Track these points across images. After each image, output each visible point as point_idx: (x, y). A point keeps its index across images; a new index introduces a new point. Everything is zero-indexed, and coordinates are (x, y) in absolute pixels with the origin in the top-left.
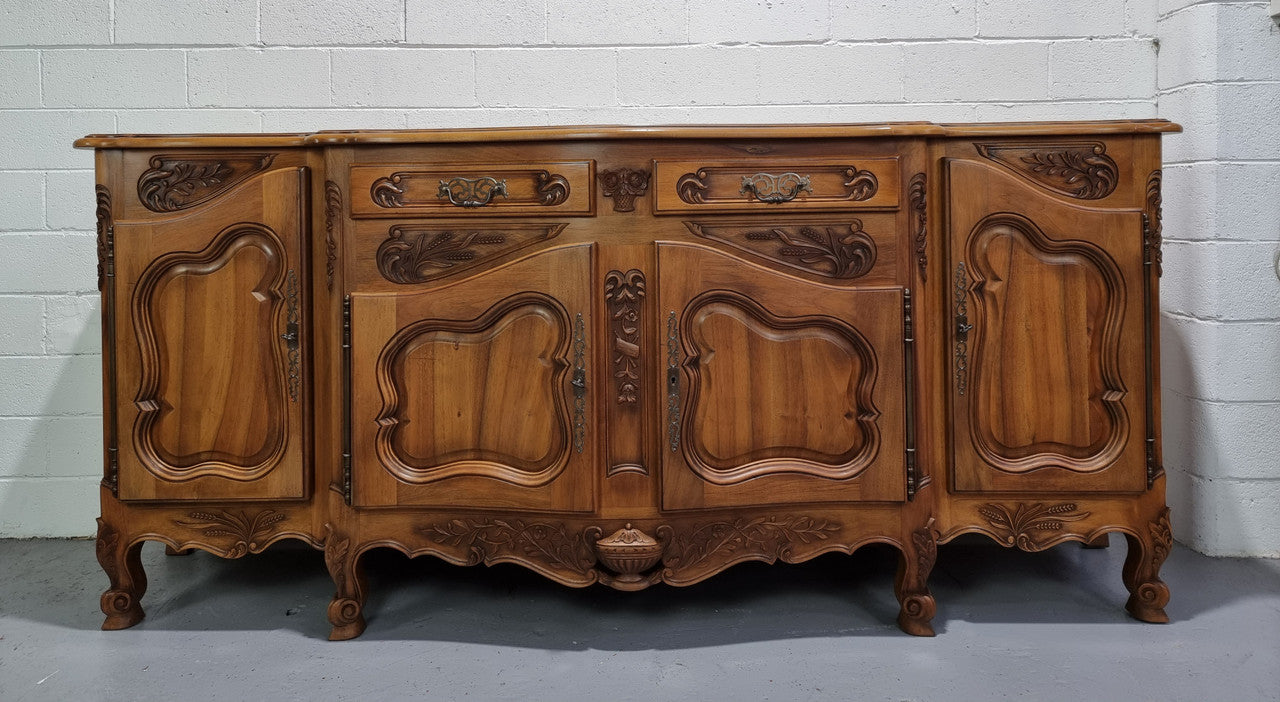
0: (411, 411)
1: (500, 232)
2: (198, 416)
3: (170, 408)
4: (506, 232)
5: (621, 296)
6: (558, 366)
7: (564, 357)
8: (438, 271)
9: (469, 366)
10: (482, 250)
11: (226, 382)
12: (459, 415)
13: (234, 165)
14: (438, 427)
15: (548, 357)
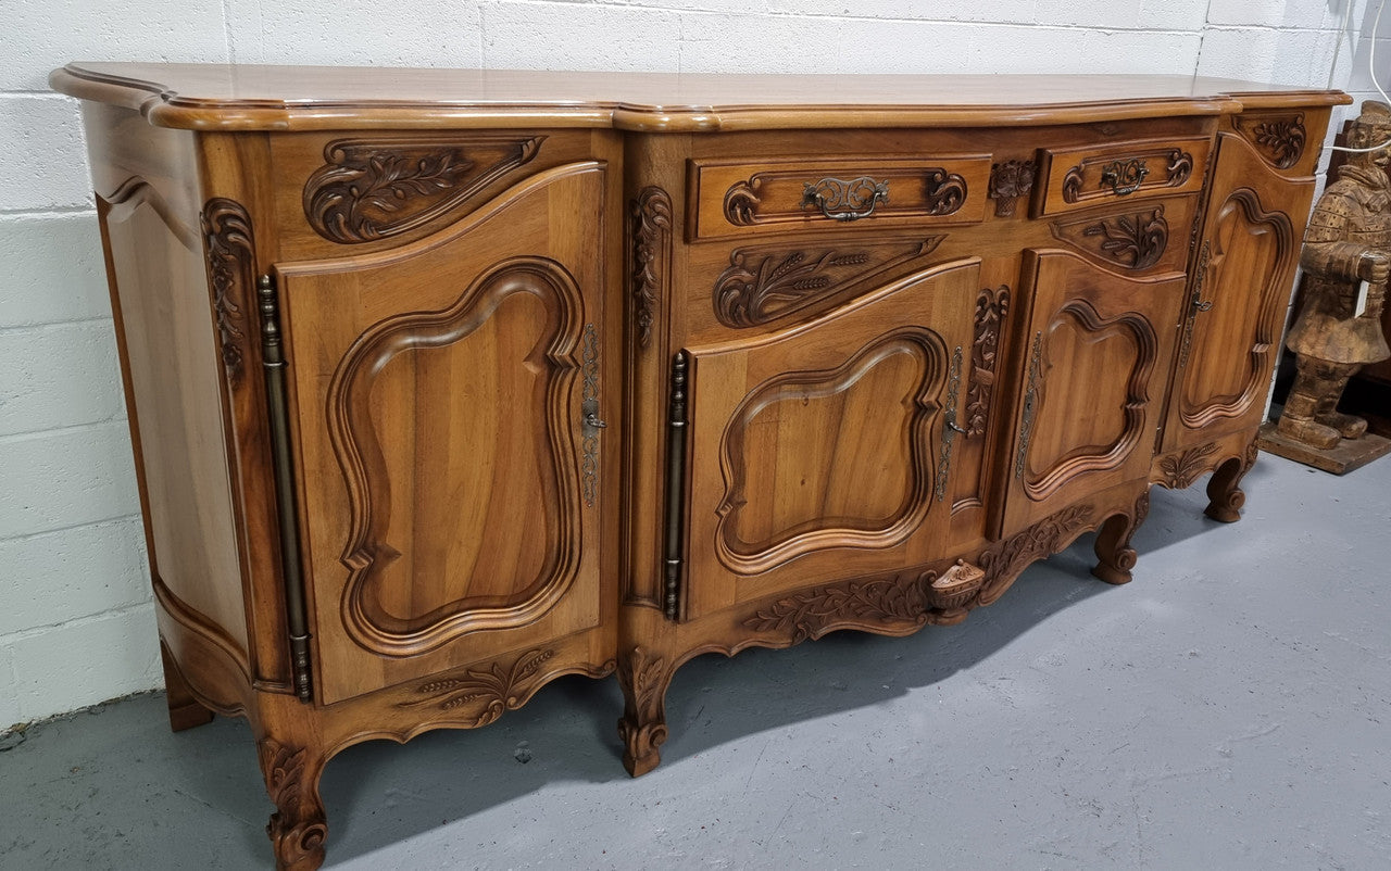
0: (749, 491)
1: (864, 248)
2: (442, 555)
3: (392, 555)
4: (869, 249)
5: (986, 319)
6: (920, 410)
7: (937, 400)
8: (782, 305)
9: (819, 423)
10: (837, 274)
11: (484, 500)
12: (803, 483)
13: (473, 156)
14: (778, 502)
15: (910, 400)
